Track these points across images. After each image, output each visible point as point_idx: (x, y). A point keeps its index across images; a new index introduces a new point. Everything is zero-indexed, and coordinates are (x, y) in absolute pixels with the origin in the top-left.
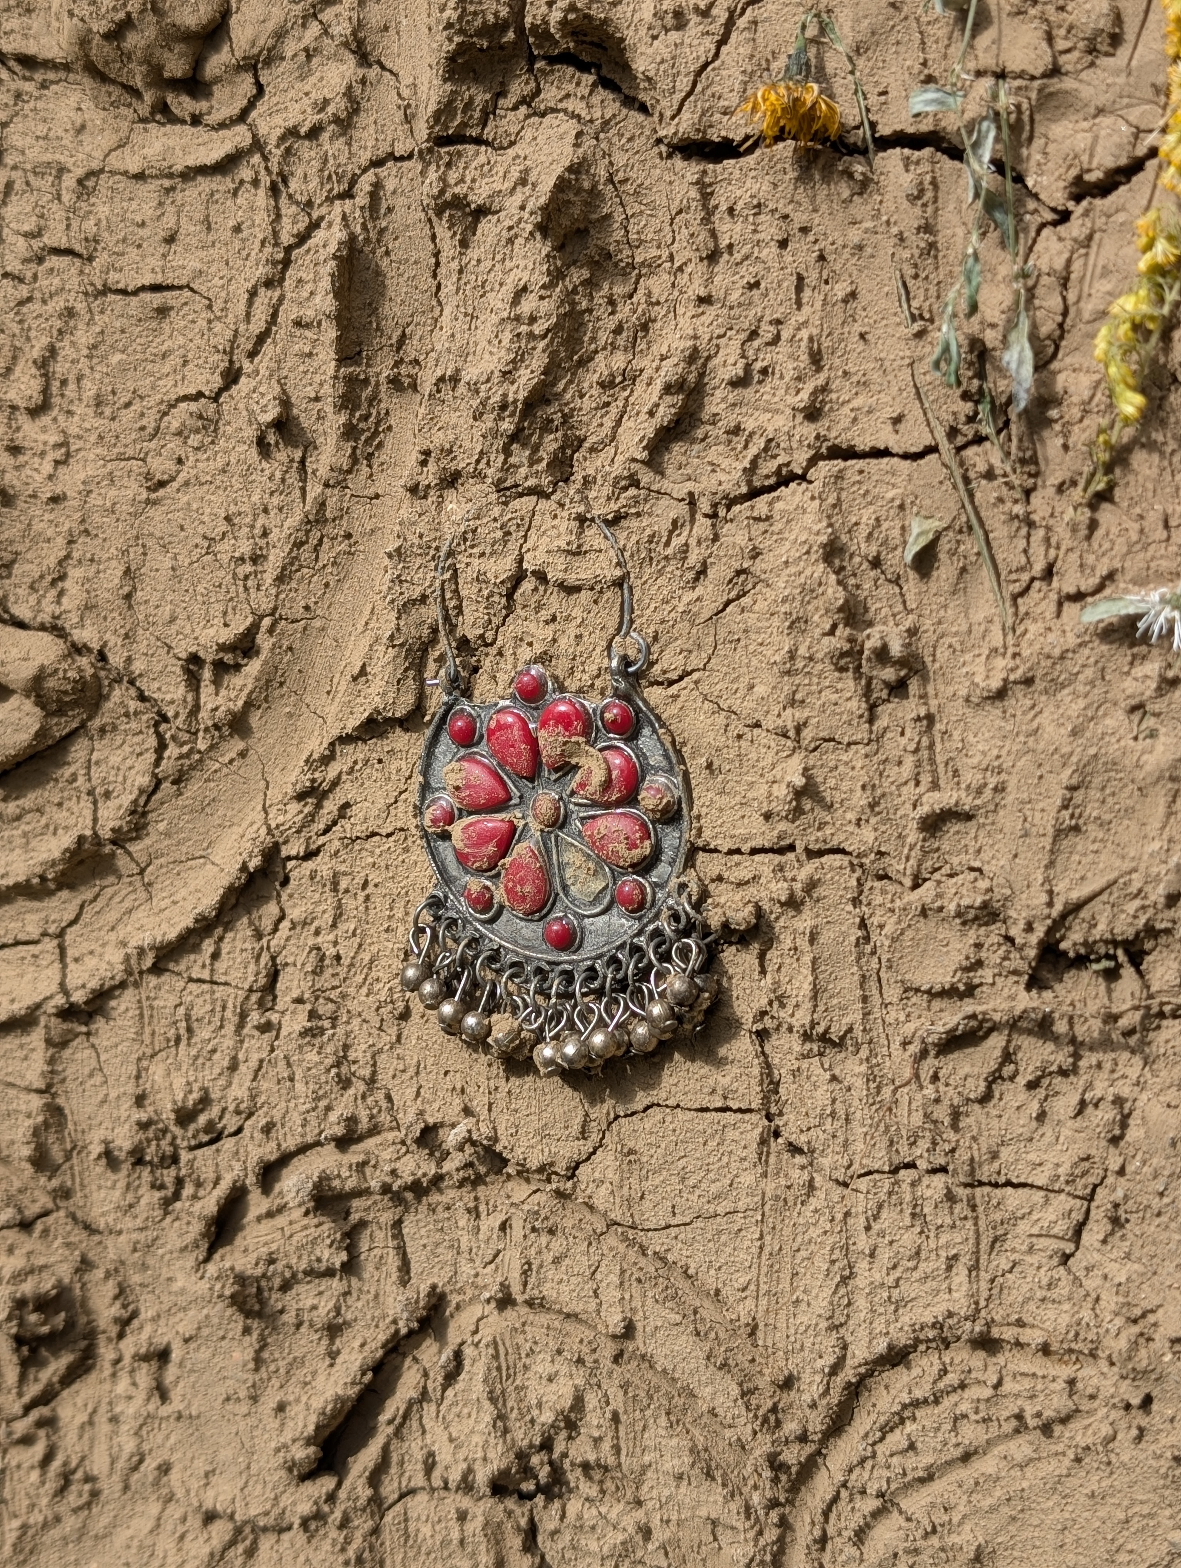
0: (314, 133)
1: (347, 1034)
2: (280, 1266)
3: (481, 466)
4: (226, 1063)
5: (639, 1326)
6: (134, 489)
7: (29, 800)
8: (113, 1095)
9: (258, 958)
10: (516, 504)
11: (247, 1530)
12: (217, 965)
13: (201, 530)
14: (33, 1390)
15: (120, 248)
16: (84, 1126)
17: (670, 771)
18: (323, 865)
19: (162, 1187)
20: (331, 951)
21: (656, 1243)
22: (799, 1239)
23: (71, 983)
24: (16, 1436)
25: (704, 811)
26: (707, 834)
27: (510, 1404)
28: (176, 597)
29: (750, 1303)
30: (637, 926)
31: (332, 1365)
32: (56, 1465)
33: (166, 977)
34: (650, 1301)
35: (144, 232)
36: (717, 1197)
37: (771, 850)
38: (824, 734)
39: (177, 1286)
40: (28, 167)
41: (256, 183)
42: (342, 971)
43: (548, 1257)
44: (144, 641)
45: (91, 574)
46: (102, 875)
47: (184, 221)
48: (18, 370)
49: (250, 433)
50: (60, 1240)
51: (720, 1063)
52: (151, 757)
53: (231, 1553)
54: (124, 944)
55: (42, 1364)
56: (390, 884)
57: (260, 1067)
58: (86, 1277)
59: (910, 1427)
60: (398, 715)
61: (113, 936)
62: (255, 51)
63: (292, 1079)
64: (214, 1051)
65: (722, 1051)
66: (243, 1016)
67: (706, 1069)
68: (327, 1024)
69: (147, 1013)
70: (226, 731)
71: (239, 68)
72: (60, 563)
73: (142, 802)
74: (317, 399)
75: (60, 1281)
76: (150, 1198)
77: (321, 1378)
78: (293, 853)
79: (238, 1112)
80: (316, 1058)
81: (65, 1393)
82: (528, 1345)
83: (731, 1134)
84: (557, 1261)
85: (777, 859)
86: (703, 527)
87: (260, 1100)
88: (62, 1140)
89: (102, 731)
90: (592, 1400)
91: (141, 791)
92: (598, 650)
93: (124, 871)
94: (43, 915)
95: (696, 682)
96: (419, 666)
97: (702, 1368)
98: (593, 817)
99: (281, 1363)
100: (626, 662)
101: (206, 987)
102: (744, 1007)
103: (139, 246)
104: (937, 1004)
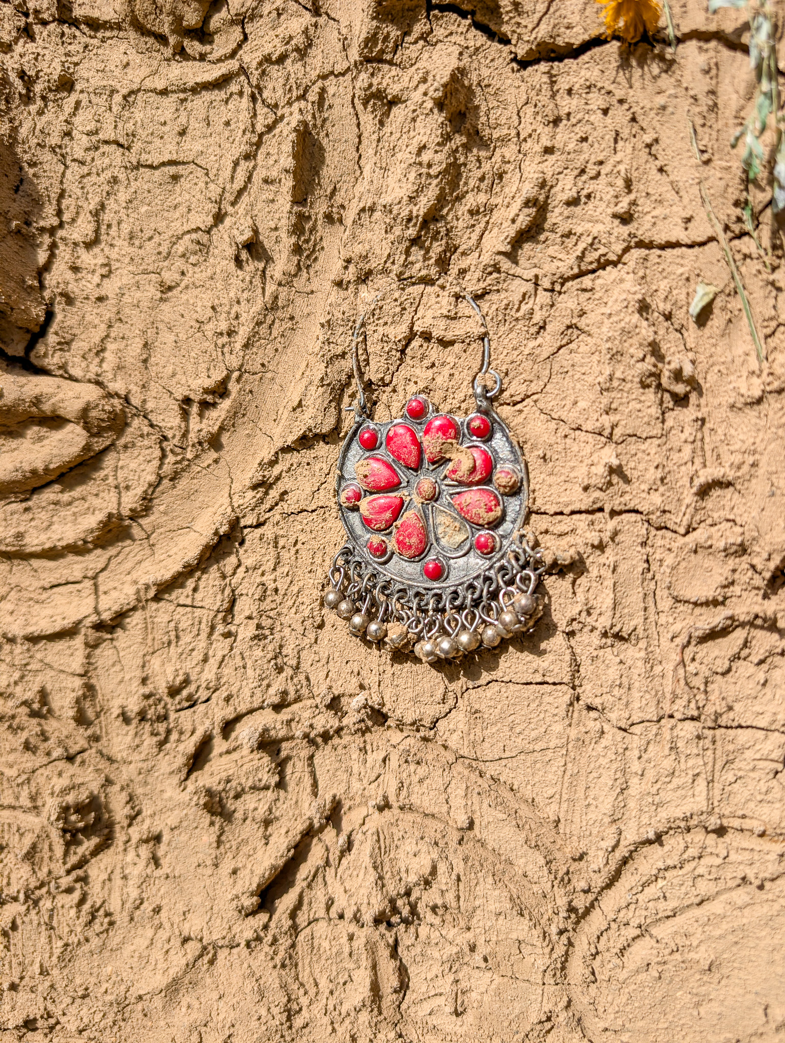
0: (282, 59)
1: (282, 639)
2: (234, 783)
3: (388, 265)
4: (201, 657)
5: (477, 822)
6: (153, 292)
7: (78, 491)
8: (127, 677)
9: (223, 591)
10: (410, 290)
11: (210, 947)
12: (196, 595)
13: (195, 316)
14: (73, 859)
15: (150, 139)
16: (109, 697)
17: (516, 461)
18: (268, 531)
19: (157, 735)
20: (271, 586)
21: (491, 770)
22: (592, 766)
23: (101, 607)
24: (63, 888)
25: (538, 487)
26: (539, 502)
27: (385, 870)
28: (176, 360)
29: (554, 807)
30: (487, 564)
31: (267, 844)
32: (86, 907)
33: (162, 604)
34: (485, 805)
35: (166, 129)
36: (536, 739)
37: (587, 512)
38: (630, 432)
39: (166, 795)
40: (91, 90)
41: (241, 94)
42: (278, 599)
43: (415, 779)
44: (155, 389)
45: (122, 347)
46: (122, 540)
47: (192, 120)
48: (79, 221)
49: (231, 252)
50: (92, 768)
51: (541, 653)
52: (156, 463)
53: (200, 962)
54: (135, 582)
55: (79, 843)
56: (313, 542)
57: (223, 661)
58: (108, 790)
59: (661, 883)
60: (324, 431)
61: (129, 578)
62: (244, 10)
63: (244, 667)
64: (193, 650)
65: (543, 646)
66: (213, 628)
67: (531, 657)
68: (267, 632)
69: (150, 626)
70: (206, 445)
71: (233, 22)
72: (102, 341)
73: (150, 492)
74: (276, 229)
75: (91, 793)
76: (149, 742)
77: (260, 853)
78: (249, 523)
79: (208, 688)
80: (262, 654)
81: (93, 861)
82: (401, 834)
83: (547, 699)
84: (421, 781)
85: (590, 517)
86: (543, 297)
87: (223, 681)
88: (94, 706)
89: (126, 447)
90: (442, 868)
91: (150, 485)
92: (465, 383)
93: (136, 537)
94: (84, 565)
95: (535, 401)
96: (338, 400)
97: (519, 847)
98: (458, 493)
99: (233, 843)
100: (486, 389)
101: (189, 609)
102: (559, 616)
103: (162, 138)
104: (698, 610)
